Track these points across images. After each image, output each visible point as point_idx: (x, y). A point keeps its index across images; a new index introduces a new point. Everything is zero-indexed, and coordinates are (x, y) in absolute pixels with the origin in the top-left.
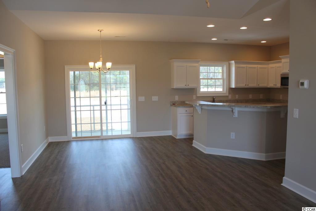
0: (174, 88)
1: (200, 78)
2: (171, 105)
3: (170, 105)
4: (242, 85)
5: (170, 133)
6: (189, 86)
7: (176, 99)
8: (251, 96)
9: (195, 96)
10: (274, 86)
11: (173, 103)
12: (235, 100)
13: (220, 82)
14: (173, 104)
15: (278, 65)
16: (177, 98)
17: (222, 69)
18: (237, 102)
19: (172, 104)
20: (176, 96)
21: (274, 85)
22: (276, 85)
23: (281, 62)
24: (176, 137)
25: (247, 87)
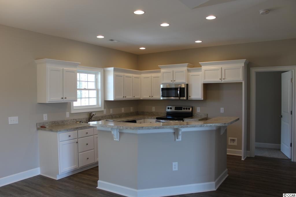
0: (47, 103)
1: (77, 88)
2: (38, 129)
3: (36, 129)
4: (120, 98)
5: (37, 172)
6: (66, 100)
7: (44, 120)
8: (123, 110)
9: (68, 113)
10: (149, 98)
11: (41, 125)
12: (110, 115)
13: (93, 94)
14: (42, 127)
15: (154, 75)
16: (45, 118)
17: (96, 76)
18: (112, 117)
19: (39, 127)
20: (44, 115)
21: (150, 96)
22: (152, 97)
23: (160, 72)
24: (56, 177)
25: (124, 99)
